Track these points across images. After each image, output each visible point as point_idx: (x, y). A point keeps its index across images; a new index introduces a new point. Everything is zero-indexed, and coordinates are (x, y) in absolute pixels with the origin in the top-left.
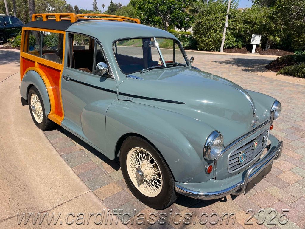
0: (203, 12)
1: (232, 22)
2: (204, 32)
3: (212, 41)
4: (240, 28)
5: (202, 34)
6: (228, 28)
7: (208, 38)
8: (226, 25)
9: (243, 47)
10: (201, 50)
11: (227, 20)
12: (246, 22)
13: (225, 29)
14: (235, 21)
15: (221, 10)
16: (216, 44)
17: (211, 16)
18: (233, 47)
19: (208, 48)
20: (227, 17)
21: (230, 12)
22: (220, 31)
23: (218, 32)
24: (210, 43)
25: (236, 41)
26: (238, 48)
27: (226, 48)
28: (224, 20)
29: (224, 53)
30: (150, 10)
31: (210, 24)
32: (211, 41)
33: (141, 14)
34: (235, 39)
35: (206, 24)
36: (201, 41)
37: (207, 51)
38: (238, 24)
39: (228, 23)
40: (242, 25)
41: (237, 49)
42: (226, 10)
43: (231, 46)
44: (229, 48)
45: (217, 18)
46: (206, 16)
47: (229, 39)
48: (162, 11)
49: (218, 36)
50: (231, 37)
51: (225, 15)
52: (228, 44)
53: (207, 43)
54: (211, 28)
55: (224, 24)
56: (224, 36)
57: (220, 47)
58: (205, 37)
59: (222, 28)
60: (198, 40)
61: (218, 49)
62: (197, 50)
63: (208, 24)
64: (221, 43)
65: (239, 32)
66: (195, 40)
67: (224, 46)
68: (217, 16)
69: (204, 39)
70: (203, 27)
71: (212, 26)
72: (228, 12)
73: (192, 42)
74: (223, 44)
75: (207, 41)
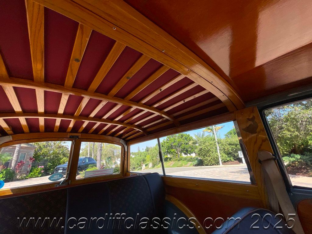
0: (201, 142)
1: (221, 145)
2: (205, 154)
4: (228, 148)
5: (204, 155)
6: (219, 149)
7: (209, 157)
8: (218, 148)
9: (234, 160)
10: (207, 165)
11: (217, 145)
12: (230, 144)
13: (218, 150)
14: (223, 145)
15: (211, 140)
16: (215, 160)
17: (207, 144)
18: (228, 161)
19: (211, 163)
20: (217, 143)
21: (217, 140)
22: (216, 152)
23: (214, 152)
24: (212, 160)
25: (228, 157)
26: (231, 161)
27: (223, 162)
28: (215, 145)
29: (223, 166)
30: (168, 146)
31: (208, 148)
32: (212, 159)
33: (163, 149)
34: (227, 156)
35: (205, 149)
36: (205, 159)
37: (211, 165)
38: (226, 146)
39: (219, 146)
40: (229, 147)
42: (214, 139)
43: (226, 160)
44: (225, 162)
45: (211, 144)
46: (204, 144)
47: (222, 156)
48: (175, 146)
49: (216, 155)
50: (224, 155)
51: (215, 142)
52: (224, 159)
53: (209, 161)
54: (209, 151)
55: (216, 148)
56: (219, 155)
57: (219, 162)
58: (207, 156)
59: (216, 150)
60: (203, 159)
61: (218, 163)
62: (204, 166)
63: (206, 149)
64: (219, 159)
65: (228, 151)
66: (201, 160)
67: (221, 161)
68: (210, 143)
69: (207, 158)
70: (204, 151)
71: (209, 149)
72: (216, 140)
73: (198, 161)
74: (220, 160)
75: (209, 159)
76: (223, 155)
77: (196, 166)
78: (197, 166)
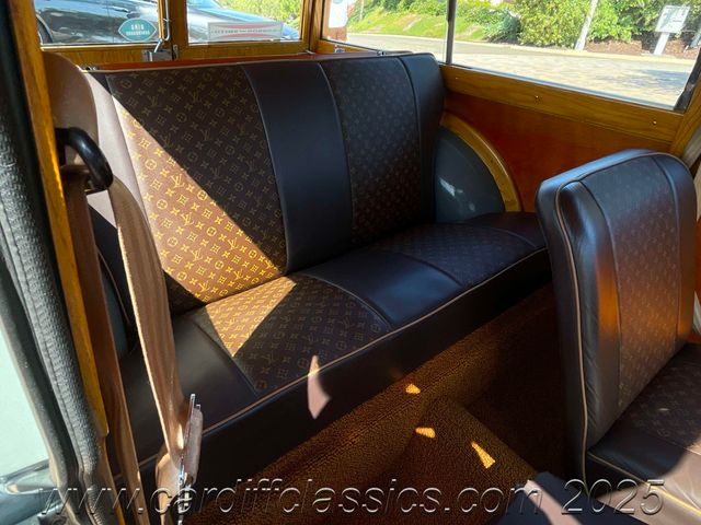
3: (561, 22)
5: (536, 6)
7: (551, 14)
9: (634, 38)
10: (529, 44)
16: (567, 30)
18: (609, 38)
19: (547, 39)
24: (555, 27)
25: (618, 23)
26: (620, 41)
27: (591, 41)
29: (586, 53)
32: (557, 22)
36: (532, 22)
37: (543, 46)
41: (617, 43)
43: (605, 36)
44: (598, 40)
47: (601, 17)
49: (578, 11)
50: (609, 14)
52: (598, 30)
53: (545, 28)
56: (592, 12)
57: (578, 37)
58: (544, 10)
60: (525, 20)
61: (570, 42)
62: (519, 44)
64: (581, 27)
66: (516, 21)
67: (588, 35)
69: (541, 16)
73: (507, 24)
74: (586, 30)
75: (547, 23)
76: (606, 13)
77: (492, 40)
78: (497, 42)
